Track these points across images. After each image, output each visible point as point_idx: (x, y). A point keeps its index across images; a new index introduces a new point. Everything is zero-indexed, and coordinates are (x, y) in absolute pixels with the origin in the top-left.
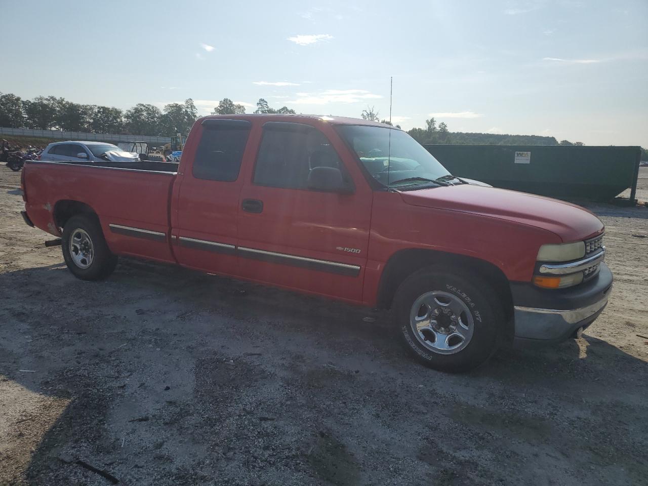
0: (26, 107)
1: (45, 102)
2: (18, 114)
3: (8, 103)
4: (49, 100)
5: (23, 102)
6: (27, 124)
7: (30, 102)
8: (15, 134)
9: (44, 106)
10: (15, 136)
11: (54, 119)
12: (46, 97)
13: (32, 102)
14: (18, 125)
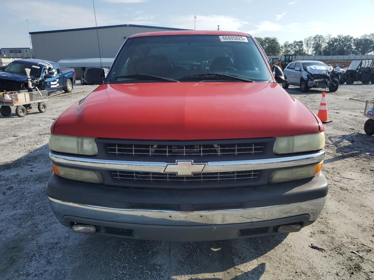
0: (355, 42)
1: (367, 38)
2: (350, 47)
3: (345, 41)
4: (370, 36)
5: (354, 39)
6: (353, 52)
7: (358, 39)
8: (345, 59)
9: (366, 40)
10: (344, 60)
11: (371, 48)
12: (369, 34)
13: (359, 38)
14: (348, 53)
